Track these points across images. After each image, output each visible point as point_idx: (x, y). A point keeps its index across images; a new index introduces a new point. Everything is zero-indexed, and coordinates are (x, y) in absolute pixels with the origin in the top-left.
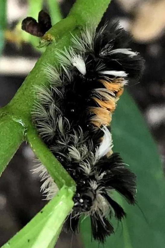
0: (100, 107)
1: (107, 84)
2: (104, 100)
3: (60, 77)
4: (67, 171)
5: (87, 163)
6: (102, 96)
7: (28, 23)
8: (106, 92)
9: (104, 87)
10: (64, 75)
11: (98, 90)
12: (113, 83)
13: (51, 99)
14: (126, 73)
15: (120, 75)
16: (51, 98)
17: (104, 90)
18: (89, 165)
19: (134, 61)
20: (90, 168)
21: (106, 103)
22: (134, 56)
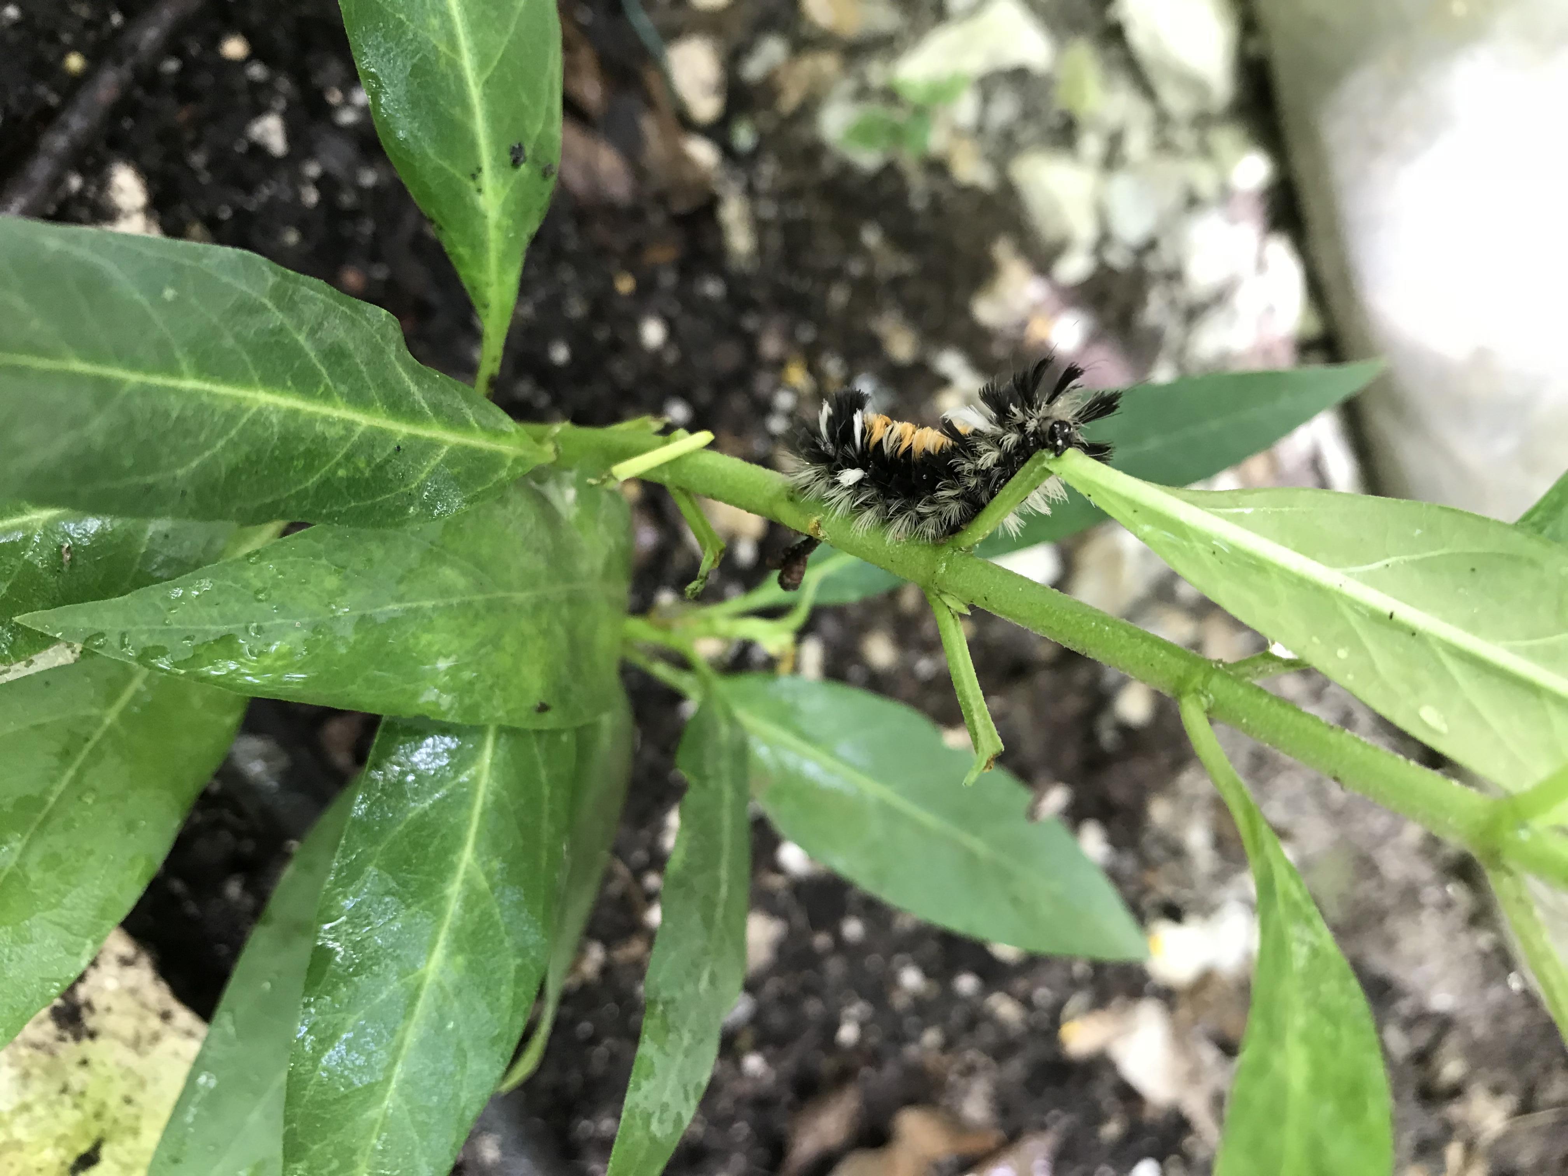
0: (911, 444)
1: (875, 438)
2: (900, 439)
3: (870, 508)
4: (1019, 469)
5: (1003, 441)
6: (895, 441)
7: (788, 580)
8: (889, 437)
9: (881, 441)
10: (868, 502)
11: (887, 450)
12: (872, 428)
13: (907, 517)
14: (855, 412)
15: (861, 421)
16: (904, 517)
17: (884, 441)
18: (1005, 437)
19: (838, 403)
20: (1009, 435)
21: (905, 436)
22: (830, 405)
